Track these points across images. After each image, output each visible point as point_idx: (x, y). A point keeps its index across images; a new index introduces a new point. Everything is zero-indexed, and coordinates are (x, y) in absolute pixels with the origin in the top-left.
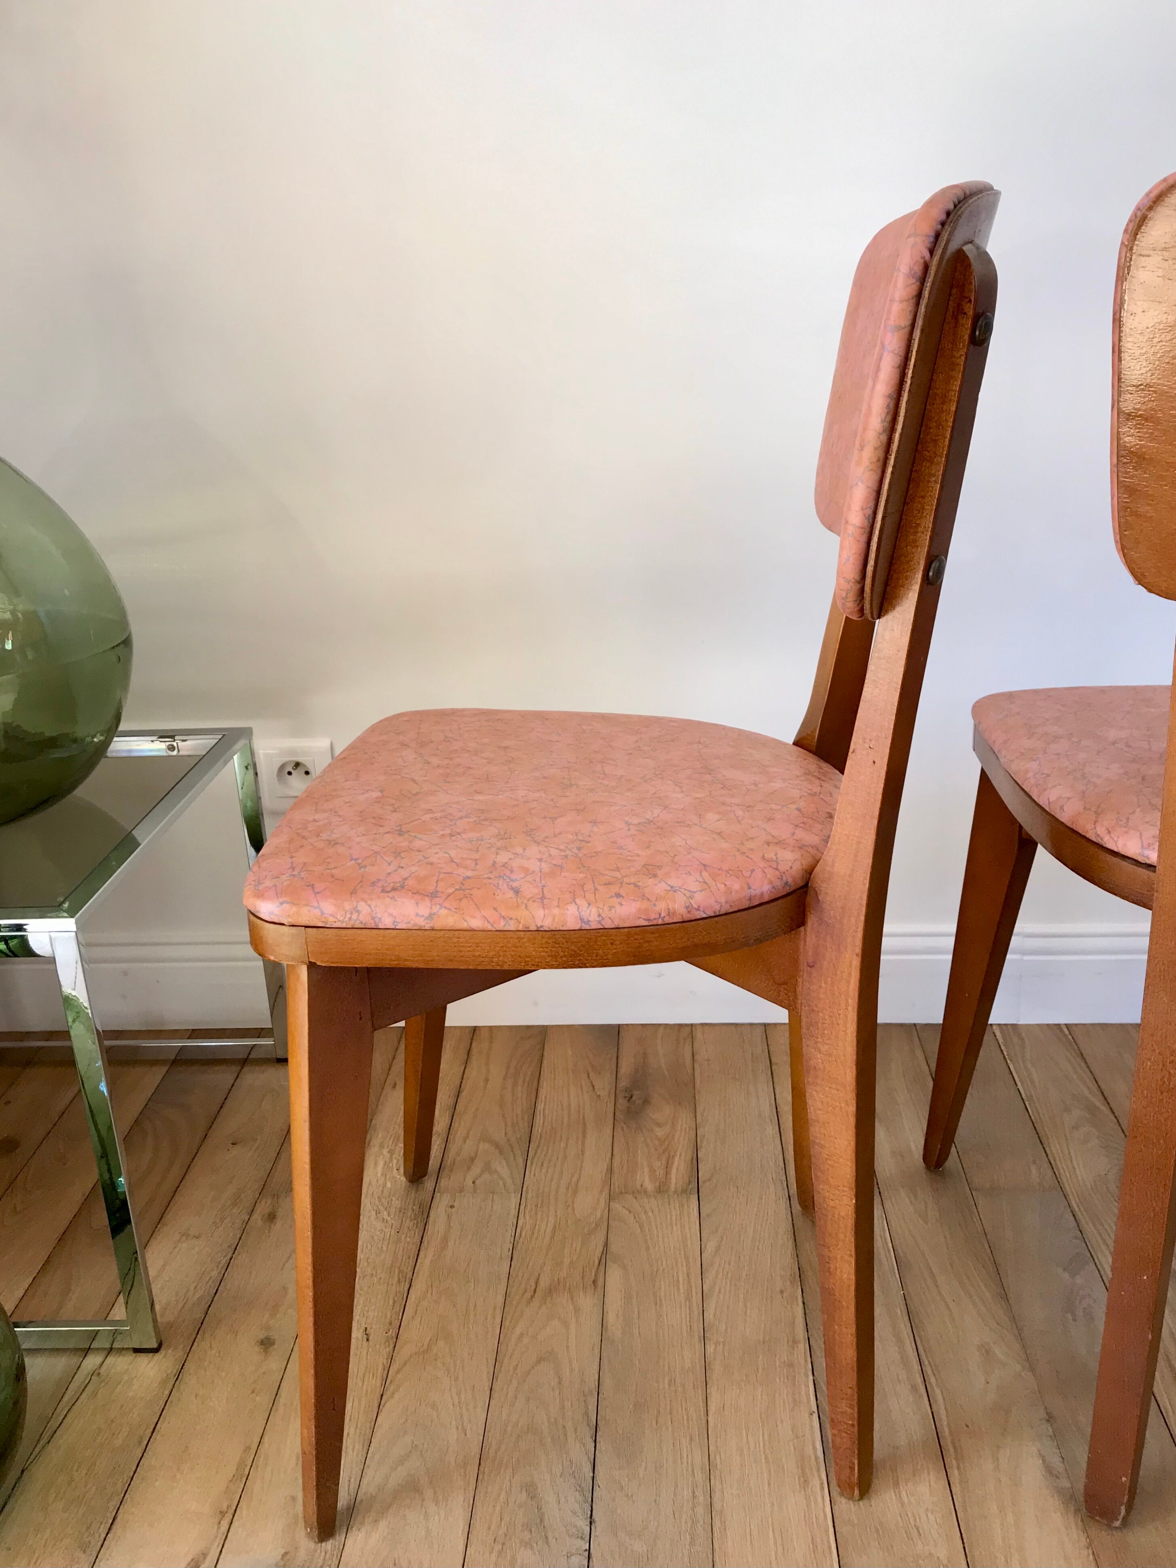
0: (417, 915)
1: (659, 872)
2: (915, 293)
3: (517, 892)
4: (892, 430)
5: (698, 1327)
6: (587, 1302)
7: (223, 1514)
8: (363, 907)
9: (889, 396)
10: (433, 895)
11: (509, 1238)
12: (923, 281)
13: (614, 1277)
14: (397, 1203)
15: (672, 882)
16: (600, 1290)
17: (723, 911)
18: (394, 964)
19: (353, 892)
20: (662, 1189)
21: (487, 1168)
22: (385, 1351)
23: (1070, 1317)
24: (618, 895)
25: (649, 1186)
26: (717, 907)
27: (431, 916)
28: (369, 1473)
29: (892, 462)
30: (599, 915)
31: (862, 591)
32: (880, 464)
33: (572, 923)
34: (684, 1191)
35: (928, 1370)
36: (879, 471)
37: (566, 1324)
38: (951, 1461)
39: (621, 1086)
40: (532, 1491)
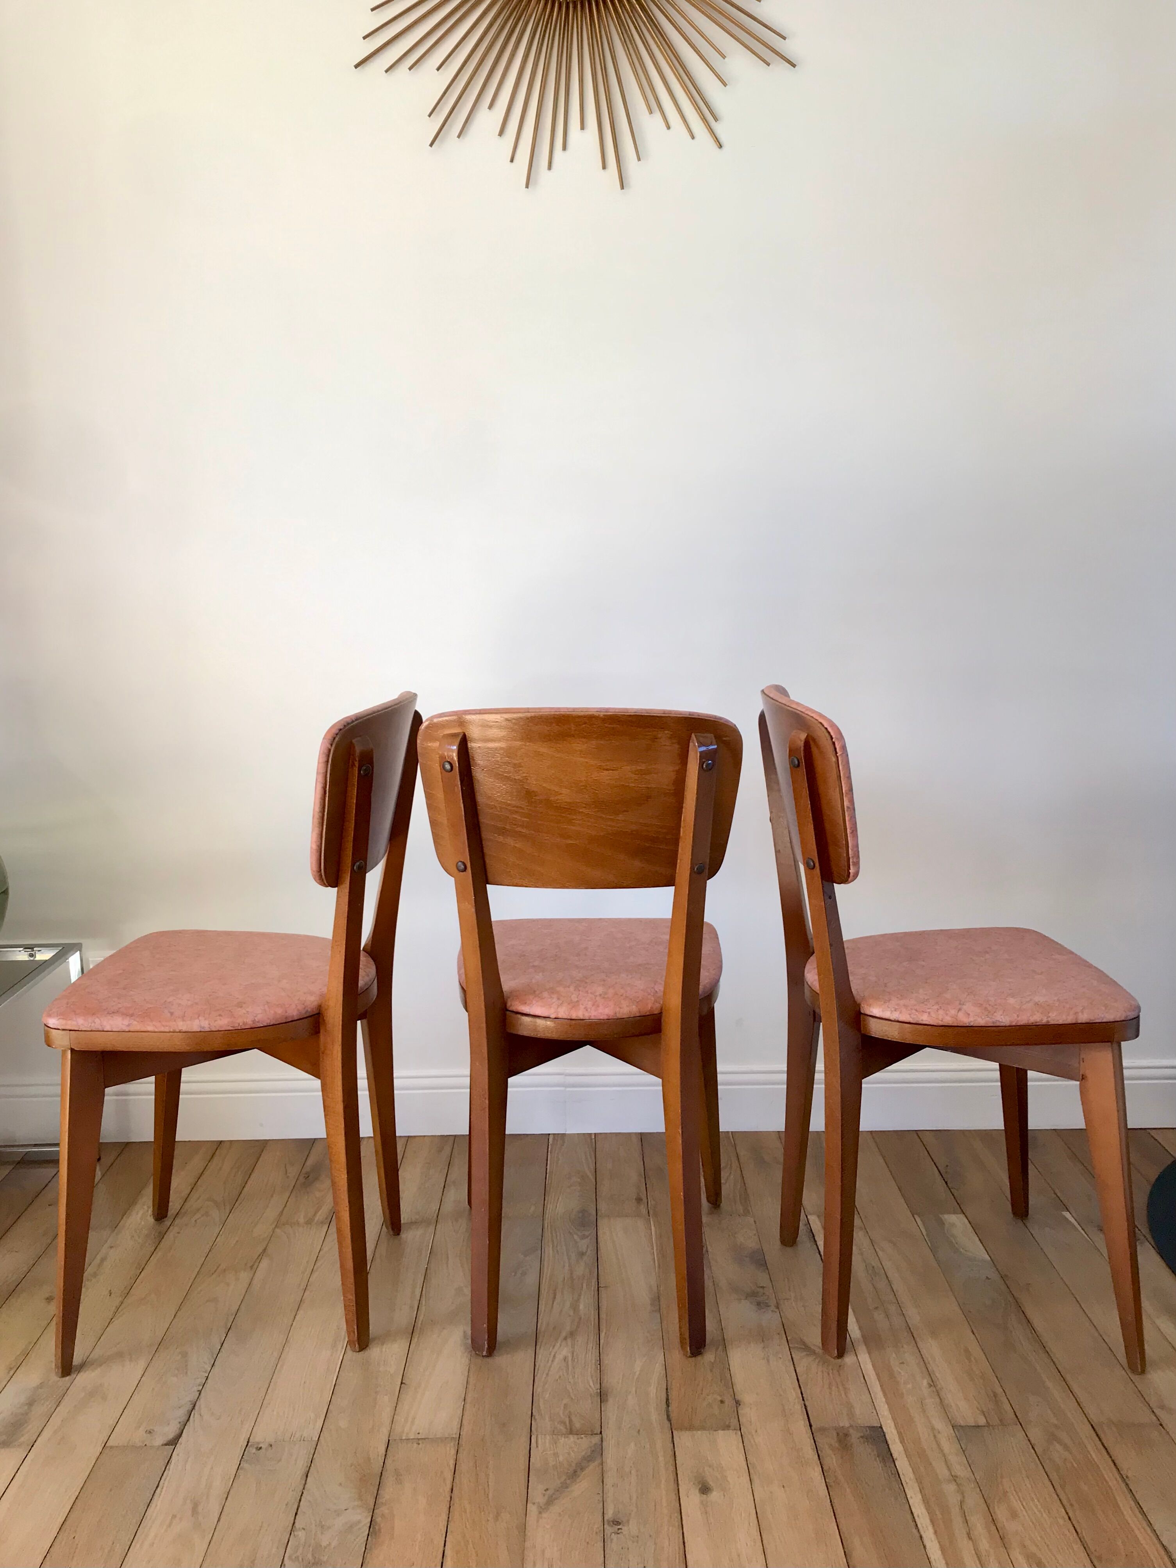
0: (123, 1024)
1: (244, 1005)
2: (326, 760)
3: (172, 1014)
4: (324, 811)
5: (303, 1286)
6: (245, 1276)
8: (97, 1020)
9: (321, 798)
10: (132, 1015)
11: (208, 1247)
12: (328, 756)
13: (264, 1264)
14: (145, 1232)
15: (247, 1010)
16: (253, 1272)
17: (272, 1023)
18: (111, 1049)
19: (93, 1014)
20: (308, 1223)
21: (207, 1214)
23: (513, 1274)
24: (220, 1015)
25: (301, 1221)
26: (269, 1021)
27: (129, 1025)
28: (97, 1350)
29: (325, 823)
30: (209, 1024)
31: (321, 875)
32: (321, 824)
33: (196, 1028)
34: (322, 1223)
36: (321, 827)
37: (228, 1285)
38: (416, 1335)
39: (304, 1171)
40: (185, 1355)
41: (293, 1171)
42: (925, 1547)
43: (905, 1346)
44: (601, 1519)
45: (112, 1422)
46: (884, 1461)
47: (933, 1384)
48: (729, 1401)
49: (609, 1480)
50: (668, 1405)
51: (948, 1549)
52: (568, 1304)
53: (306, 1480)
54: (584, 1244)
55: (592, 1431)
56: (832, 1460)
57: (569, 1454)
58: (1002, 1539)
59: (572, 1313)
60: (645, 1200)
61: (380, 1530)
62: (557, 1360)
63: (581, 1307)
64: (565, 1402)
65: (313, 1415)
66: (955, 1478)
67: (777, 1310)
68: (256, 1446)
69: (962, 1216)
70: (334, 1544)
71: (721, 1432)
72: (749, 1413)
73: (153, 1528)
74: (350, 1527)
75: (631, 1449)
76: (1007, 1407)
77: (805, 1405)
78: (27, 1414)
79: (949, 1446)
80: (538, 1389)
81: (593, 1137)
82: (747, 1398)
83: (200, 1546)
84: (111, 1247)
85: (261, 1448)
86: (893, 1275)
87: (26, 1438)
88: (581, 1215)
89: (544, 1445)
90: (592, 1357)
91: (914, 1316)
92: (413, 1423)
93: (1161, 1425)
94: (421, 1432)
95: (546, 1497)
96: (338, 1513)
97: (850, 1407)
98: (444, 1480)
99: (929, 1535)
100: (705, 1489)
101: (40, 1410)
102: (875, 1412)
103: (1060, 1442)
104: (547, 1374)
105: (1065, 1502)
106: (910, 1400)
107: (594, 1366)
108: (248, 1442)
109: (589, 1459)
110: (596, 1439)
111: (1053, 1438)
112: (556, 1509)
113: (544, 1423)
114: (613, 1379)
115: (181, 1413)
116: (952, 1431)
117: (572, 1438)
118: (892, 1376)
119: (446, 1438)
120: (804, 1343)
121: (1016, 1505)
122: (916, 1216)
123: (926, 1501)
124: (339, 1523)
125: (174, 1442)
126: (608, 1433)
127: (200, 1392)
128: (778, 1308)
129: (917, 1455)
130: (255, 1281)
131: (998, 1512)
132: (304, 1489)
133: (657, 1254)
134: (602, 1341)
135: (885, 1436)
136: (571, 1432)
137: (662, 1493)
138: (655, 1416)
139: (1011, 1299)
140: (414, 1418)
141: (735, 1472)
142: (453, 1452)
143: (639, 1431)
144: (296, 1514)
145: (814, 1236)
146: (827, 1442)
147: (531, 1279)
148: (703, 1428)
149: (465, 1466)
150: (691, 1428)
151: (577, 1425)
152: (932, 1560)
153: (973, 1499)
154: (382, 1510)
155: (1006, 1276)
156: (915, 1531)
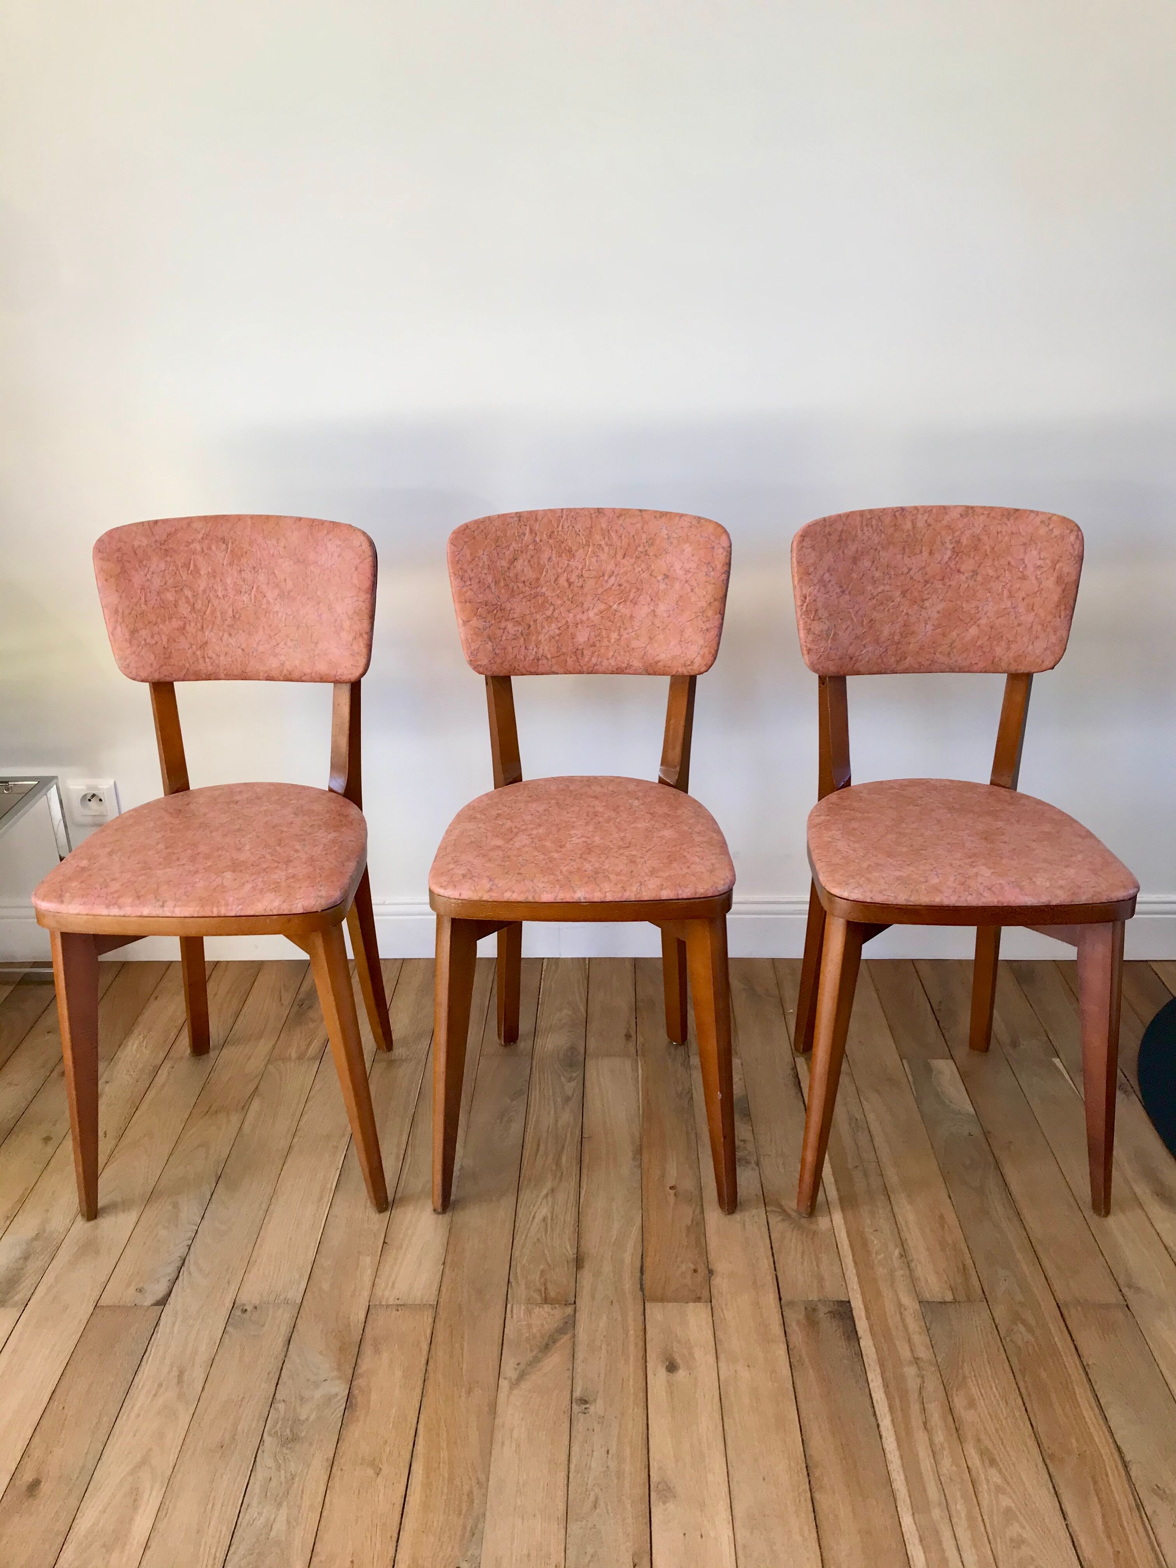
5: (293, 1129)
6: (236, 1118)
7: (8, 1218)
13: (255, 1105)
16: (245, 1112)
20: (300, 1058)
22: (114, 1142)
23: (499, 1121)
25: (294, 1056)
34: (314, 1058)
35: (409, 1148)
37: (219, 1128)
39: (299, 997)
40: (175, 1205)
41: (287, 998)
42: (881, 1437)
43: (881, 1211)
44: (569, 1397)
45: (104, 1279)
46: (848, 1339)
47: (904, 1254)
48: (702, 1271)
49: (580, 1355)
50: (642, 1272)
51: (904, 1440)
52: (551, 1157)
53: (288, 1348)
54: (570, 1088)
55: (566, 1301)
56: (798, 1337)
57: (542, 1325)
58: (957, 1430)
59: (554, 1168)
60: (634, 1038)
61: (356, 1404)
62: (536, 1220)
63: (564, 1159)
64: (542, 1267)
65: (297, 1276)
66: (916, 1360)
67: (757, 1168)
68: (241, 1308)
69: (951, 1062)
70: (312, 1417)
71: (691, 1305)
72: (720, 1283)
73: (140, 1398)
74: (329, 1399)
75: (603, 1322)
76: (976, 1283)
77: (776, 1276)
78: (22, 1269)
79: (914, 1325)
80: (517, 1253)
81: (587, 962)
82: (721, 1267)
83: (184, 1418)
84: (107, 1082)
85: (246, 1310)
86: (875, 1128)
87: (19, 1297)
88: (569, 1054)
89: (518, 1311)
90: (570, 1217)
91: (892, 1176)
92: (393, 1287)
93: (1127, 1306)
94: (400, 1298)
95: (518, 1372)
96: (317, 1385)
97: (821, 1279)
98: (421, 1350)
99: (886, 1423)
100: (672, 1368)
101: (34, 1265)
102: (844, 1284)
103: (1024, 1322)
104: (526, 1236)
105: (1023, 1391)
106: (881, 1271)
107: (572, 1229)
108: (234, 1303)
109: (561, 1331)
110: (569, 1310)
111: (1017, 1318)
112: (525, 1385)
113: (520, 1291)
114: (592, 1243)
115: (171, 1269)
116: (918, 1308)
117: (547, 1308)
118: (865, 1243)
119: (424, 1305)
120: (780, 1206)
121: (974, 1391)
122: (905, 1061)
123: (886, 1386)
124: (318, 1394)
125: (163, 1302)
126: (583, 1303)
127: (189, 1247)
128: (758, 1164)
129: (882, 1335)
130: (246, 1125)
131: (956, 1400)
132: (285, 1356)
133: (642, 1099)
134: (581, 1201)
135: (852, 1311)
136: (546, 1300)
137: (629, 1370)
138: (629, 1284)
139: (990, 1158)
140: (393, 1284)
141: (702, 1349)
142: (431, 1320)
143: (612, 1302)
144: (277, 1384)
145: (799, 1082)
146: (795, 1317)
147: (516, 1127)
148: (676, 1301)
149: (440, 1337)
150: (662, 1300)
151: (552, 1294)
152: (887, 1451)
153: (932, 1384)
154: (360, 1382)
155: (989, 1132)
156: (873, 1419)
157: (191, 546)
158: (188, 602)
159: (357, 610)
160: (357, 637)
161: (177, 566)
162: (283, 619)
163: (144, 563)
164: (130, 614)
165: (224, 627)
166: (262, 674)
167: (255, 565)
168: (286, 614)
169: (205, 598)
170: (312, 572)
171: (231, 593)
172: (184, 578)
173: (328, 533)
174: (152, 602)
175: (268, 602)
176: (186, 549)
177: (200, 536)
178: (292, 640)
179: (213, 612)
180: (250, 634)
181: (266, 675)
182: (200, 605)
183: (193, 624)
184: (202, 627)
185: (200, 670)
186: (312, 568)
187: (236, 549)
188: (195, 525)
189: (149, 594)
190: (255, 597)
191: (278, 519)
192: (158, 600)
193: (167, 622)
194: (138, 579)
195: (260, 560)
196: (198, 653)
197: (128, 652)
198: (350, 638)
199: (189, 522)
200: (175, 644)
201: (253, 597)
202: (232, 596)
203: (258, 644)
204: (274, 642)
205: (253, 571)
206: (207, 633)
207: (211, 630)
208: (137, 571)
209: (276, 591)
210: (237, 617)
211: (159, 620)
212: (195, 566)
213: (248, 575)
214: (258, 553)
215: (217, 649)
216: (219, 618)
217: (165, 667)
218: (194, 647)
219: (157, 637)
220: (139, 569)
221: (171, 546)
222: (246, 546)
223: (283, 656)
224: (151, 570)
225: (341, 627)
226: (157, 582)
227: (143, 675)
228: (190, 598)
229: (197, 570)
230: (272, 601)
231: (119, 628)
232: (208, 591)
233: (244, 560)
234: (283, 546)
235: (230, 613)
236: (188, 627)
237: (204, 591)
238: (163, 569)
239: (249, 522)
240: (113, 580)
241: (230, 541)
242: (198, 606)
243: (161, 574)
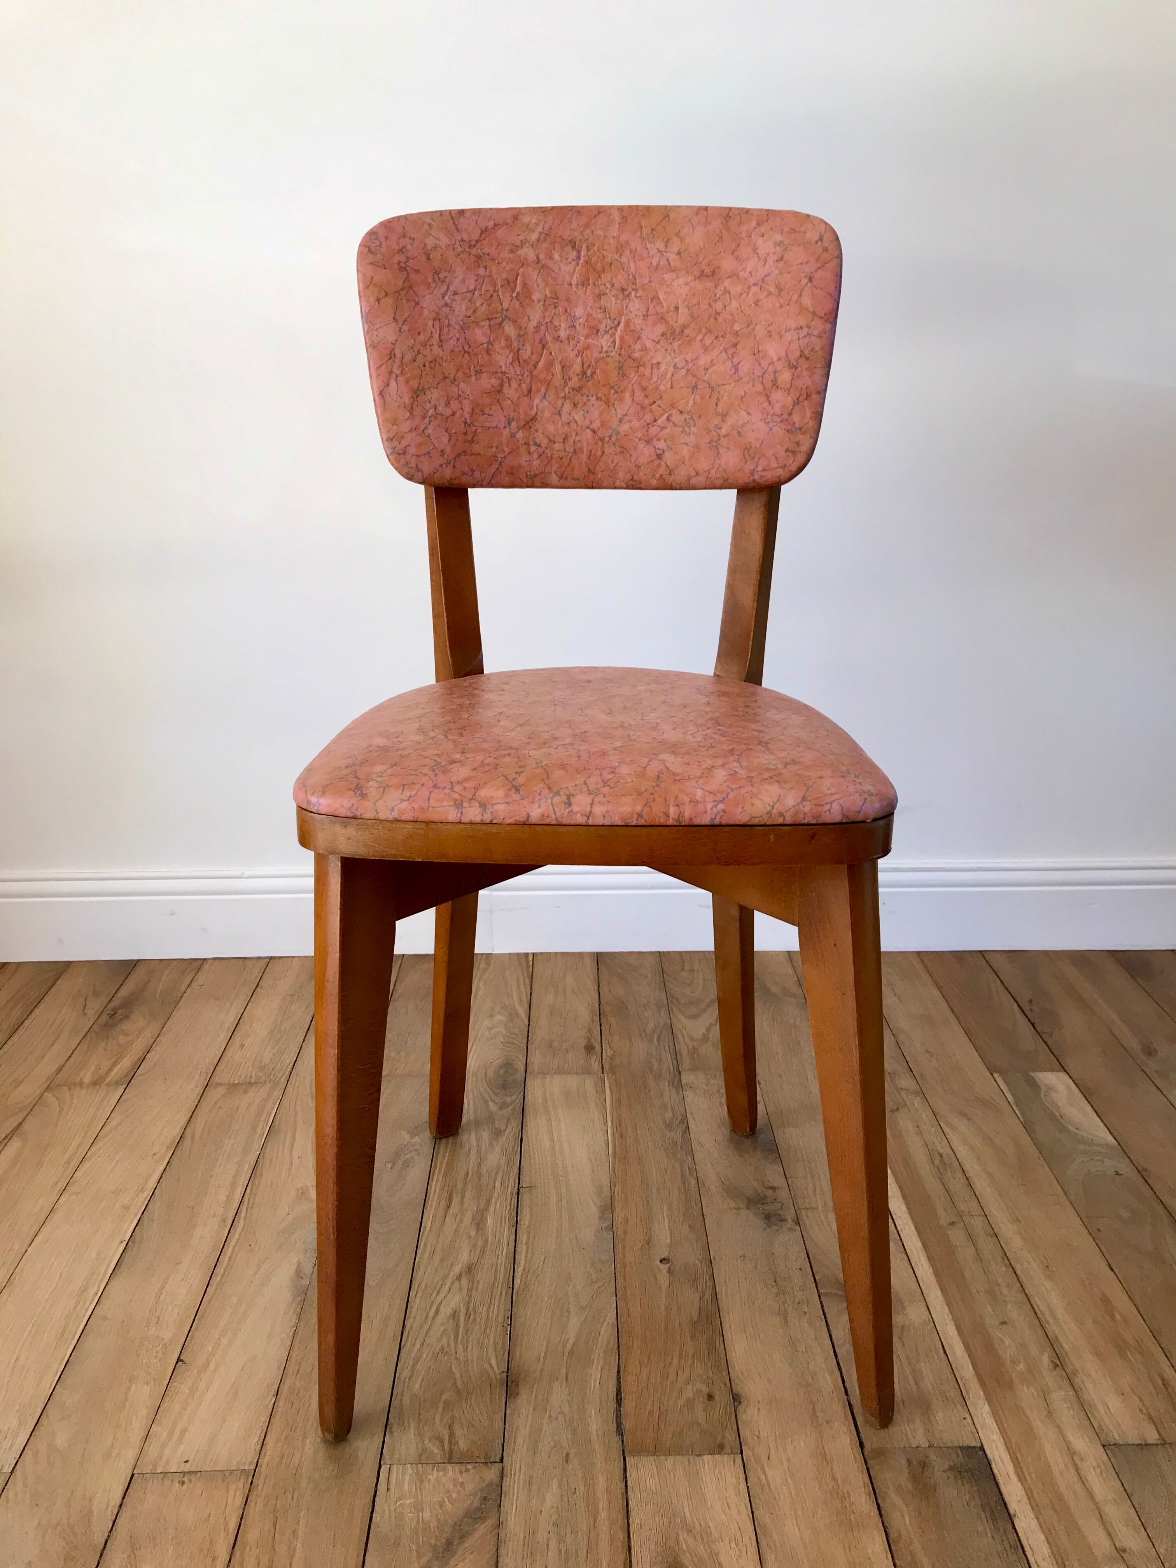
126: (514, 1460)
157: (520, 252)
158: (509, 346)
159: (806, 352)
160: (801, 399)
161: (495, 285)
162: (669, 375)
163: (442, 275)
164: (415, 361)
165: (567, 390)
166: (621, 475)
167: (625, 286)
168: (675, 366)
169: (537, 341)
170: (726, 291)
171: (582, 331)
172: (505, 306)
173: (758, 224)
174: (452, 342)
175: (645, 349)
176: (511, 255)
177: (534, 236)
178: (681, 412)
179: (550, 365)
180: (607, 402)
181: (629, 476)
182: (528, 353)
183: (514, 385)
184: (530, 391)
185: (520, 466)
186: (727, 283)
187: (594, 259)
188: (526, 219)
189: (446, 330)
190: (622, 339)
191: (666, 212)
192: (462, 340)
193: (473, 379)
194: (429, 302)
195: (634, 277)
196: (520, 435)
197: (406, 426)
198: (789, 400)
199: (516, 214)
200: (482, 418)
201: (617, 341)
202: (582, 339)
203: (620, 421)
204: (648, 418)
205: (621, 297)
206: (536, 401)
207: (544, 397)
208: (429, 286)
209: (660, 328)
210: (589, 373)
211: (460, 374)
212: (525, 285)
213: (611, 302)
214: (632, 264)
215: (551, 428)
216: (559, 376)
217: (463, 457)
218: (514, 425)
219: (454, 405)
220: (433, 285)
221: (486, 250)
222: (610, 255)
223: (662, 441)
224: (452, 288)
225: (774, 383)
226: (461, 308)
227: (427, 467)
228: (513, 338)
229: (527, 292)
230: (649, 344)
231: (393, 384)
232: (543, 328)
233: (606, 278)
234: (676, 250)
235: (577, 368)
236: (506, 390)
237: (537, 329)
238: (472, 287)
239: (617, 216)
240: (388, 301)
241: (584, 247)
242: (526, 354)
243: (469, 295)
